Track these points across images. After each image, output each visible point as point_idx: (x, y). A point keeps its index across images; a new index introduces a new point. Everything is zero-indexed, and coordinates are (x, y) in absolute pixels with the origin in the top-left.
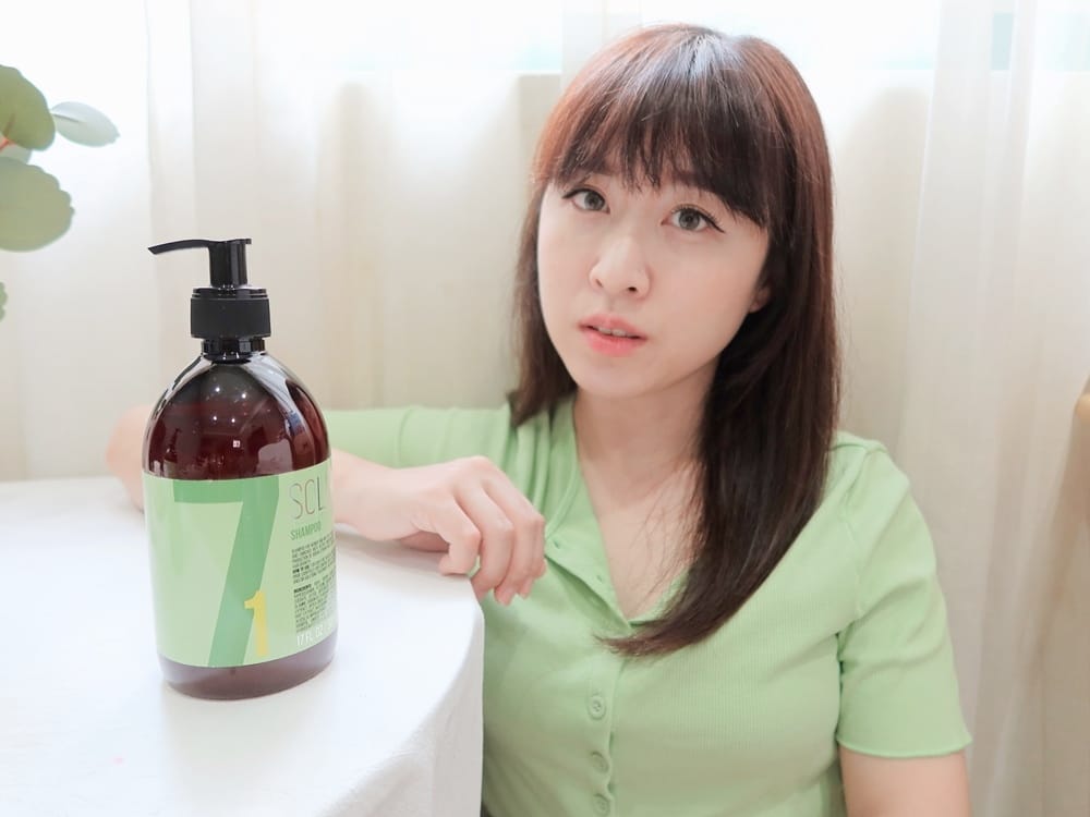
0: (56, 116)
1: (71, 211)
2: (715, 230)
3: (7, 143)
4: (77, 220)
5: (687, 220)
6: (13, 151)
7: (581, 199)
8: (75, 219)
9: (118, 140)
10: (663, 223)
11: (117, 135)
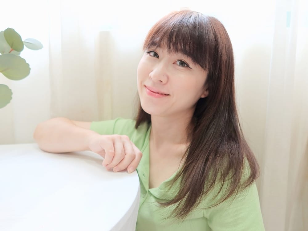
0: (24, 42)
1: (30, 69)
2: (189, 68)
3: (12, 50)
4: (32, 71)
5: (181, 64)
6: (14, 52)
7: (152, 54)
8: (31, 71)
9: (43, 49)
10: (173, 63)
11: (43, 47)
